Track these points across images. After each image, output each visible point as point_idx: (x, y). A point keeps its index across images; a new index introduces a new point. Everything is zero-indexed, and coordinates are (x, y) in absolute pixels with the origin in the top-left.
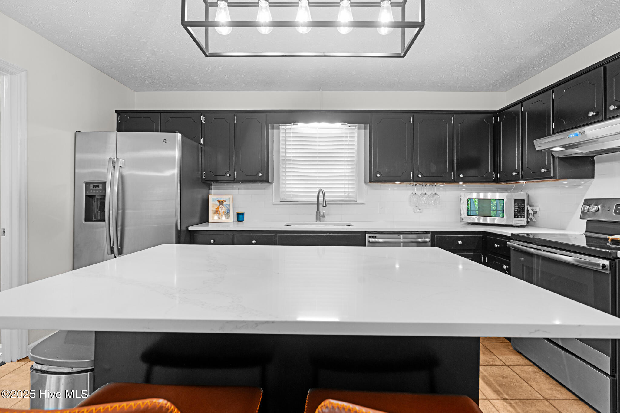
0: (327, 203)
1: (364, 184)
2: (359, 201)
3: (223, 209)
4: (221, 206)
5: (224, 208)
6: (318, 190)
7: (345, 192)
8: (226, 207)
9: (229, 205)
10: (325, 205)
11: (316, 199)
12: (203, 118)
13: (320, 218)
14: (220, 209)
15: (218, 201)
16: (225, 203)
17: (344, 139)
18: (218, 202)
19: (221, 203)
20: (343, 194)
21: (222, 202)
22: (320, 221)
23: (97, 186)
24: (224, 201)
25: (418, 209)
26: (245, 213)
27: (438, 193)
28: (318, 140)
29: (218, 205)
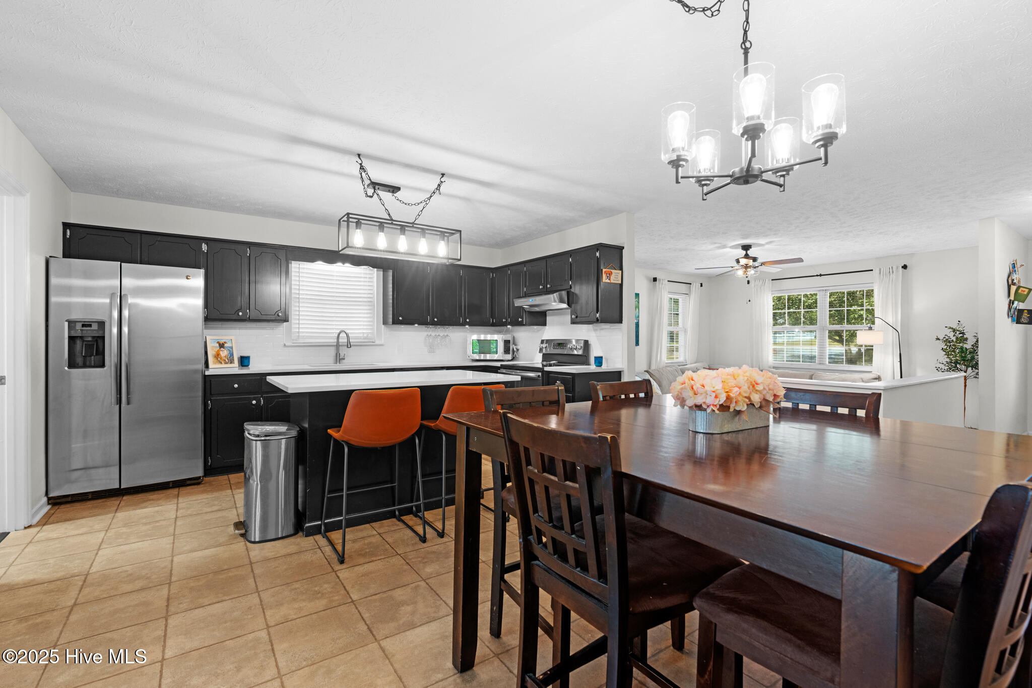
0: (351, 344)
1: (383, 326)
2: (377, 342)
3: (224, 353)
4: (222, 349)
5: (225, 351)
6: (338, 331)
7: (363, 333)
8: (229, 351)
9: (232, 348)
10: (349, 345)
11: (336, 340)
12: (204, 247)
13: (340, 359)
14: (221, 353)
15: (218, 342)
16: (226, 345)
17: (362, 279)
18: (218, 345)
19: (222, 346)
20: (362, 335)
21: (223, 344)
22: (339, 363)
23: (90, 326)
24: (225, 342)
25: (432, 349)
26: (251, 357)
27: (449, 334)
28: (335, 278)
29: (218, 348)
